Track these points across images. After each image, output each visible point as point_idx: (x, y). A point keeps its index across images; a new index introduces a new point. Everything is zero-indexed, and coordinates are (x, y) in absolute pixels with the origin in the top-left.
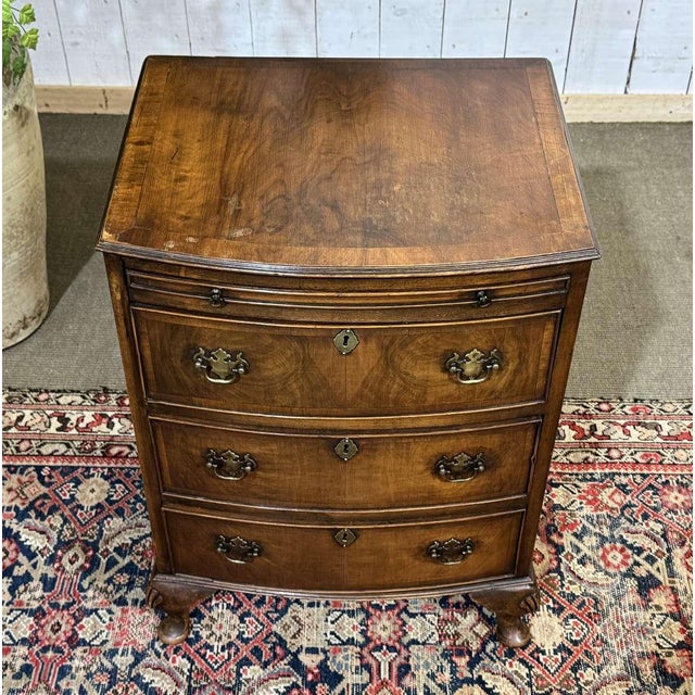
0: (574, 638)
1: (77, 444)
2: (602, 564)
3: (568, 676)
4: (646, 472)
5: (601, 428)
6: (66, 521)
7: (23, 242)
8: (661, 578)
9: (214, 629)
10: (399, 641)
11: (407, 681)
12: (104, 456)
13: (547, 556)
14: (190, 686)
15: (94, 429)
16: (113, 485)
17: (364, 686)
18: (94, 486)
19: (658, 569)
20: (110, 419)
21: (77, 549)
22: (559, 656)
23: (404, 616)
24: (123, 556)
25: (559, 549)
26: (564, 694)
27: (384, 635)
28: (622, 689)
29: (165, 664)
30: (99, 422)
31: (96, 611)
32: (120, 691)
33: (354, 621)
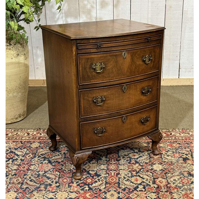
0: (165, 168)
1: (32, 137)
2: (173, 156)
3: (163, 175)
4: (185, 141)
5: (173, 134)
6: (28, 150)
8: (189, 158)
9: (66, 167)
10: (117, 169)
11: (119, 176)
12: (39, 139)
14: (59, 177)
15: (36, 135)
16: (41, 144)
17: (107, 177)
18: (36, 144)
19: (189, 156)
20: (41, 133)
21: (30, 154)
22: (161, 171)
23: (118, 165)
24: (43, 156)
25: (162, 154)
26: (163, 178)
27: (113, 168)
28: (179, 177)
29: (53, 173)
30: (38, 134)
31: (35, 165)
32: (40, 178)
33: (105, 166)
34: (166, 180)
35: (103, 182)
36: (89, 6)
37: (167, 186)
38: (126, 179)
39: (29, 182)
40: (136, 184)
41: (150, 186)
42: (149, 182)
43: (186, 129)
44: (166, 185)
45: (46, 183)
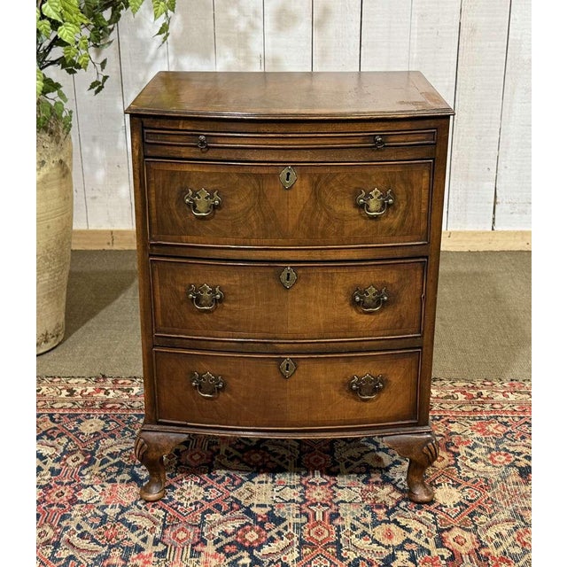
0: (470, 498)
1: (81, 403)
2: (490, 462)
3: (466, 520)
4: (522, 415)
5: (485, 393)
6: (70, 440)
9: (184, 494)
10: (331, 500)
11: (337, 522)
12: (101, 408)
13: (447, 458)
14: (164, 524)
15: (95, 395)
16: (107, 422)
17: (302, 524)
18: (93, 423)
20: (107, 390)
21: (79, 454)
22: (458, 508)
23: (334, 488)
24: (114, 458)
25: (456, 454)
26: (463, 529)
27: (318, 498)
28: (510, 527)
29: (145, 513)
30: (98, 392)
31: (92, 486)
32: (109, 527)
33: (295, 491)
34: (474, 536)
35: (293, 542)
36: (242, 25)
37: (478, 554)
38: (359, 532)
39: (76, 540)
40: (387, 547)
41: (429, 553)
42: (427, 541)
43: (521, 381)
44: (476, 550)
45: (126, 543)
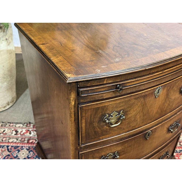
1: (20, 139)
7: (8, 80)
12: (28, 143)
15: (25, 134)
16: (29, 152)
18: (24, 152)
20: (30, 131)
30: (27, 132)
